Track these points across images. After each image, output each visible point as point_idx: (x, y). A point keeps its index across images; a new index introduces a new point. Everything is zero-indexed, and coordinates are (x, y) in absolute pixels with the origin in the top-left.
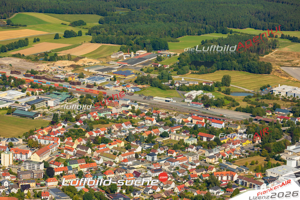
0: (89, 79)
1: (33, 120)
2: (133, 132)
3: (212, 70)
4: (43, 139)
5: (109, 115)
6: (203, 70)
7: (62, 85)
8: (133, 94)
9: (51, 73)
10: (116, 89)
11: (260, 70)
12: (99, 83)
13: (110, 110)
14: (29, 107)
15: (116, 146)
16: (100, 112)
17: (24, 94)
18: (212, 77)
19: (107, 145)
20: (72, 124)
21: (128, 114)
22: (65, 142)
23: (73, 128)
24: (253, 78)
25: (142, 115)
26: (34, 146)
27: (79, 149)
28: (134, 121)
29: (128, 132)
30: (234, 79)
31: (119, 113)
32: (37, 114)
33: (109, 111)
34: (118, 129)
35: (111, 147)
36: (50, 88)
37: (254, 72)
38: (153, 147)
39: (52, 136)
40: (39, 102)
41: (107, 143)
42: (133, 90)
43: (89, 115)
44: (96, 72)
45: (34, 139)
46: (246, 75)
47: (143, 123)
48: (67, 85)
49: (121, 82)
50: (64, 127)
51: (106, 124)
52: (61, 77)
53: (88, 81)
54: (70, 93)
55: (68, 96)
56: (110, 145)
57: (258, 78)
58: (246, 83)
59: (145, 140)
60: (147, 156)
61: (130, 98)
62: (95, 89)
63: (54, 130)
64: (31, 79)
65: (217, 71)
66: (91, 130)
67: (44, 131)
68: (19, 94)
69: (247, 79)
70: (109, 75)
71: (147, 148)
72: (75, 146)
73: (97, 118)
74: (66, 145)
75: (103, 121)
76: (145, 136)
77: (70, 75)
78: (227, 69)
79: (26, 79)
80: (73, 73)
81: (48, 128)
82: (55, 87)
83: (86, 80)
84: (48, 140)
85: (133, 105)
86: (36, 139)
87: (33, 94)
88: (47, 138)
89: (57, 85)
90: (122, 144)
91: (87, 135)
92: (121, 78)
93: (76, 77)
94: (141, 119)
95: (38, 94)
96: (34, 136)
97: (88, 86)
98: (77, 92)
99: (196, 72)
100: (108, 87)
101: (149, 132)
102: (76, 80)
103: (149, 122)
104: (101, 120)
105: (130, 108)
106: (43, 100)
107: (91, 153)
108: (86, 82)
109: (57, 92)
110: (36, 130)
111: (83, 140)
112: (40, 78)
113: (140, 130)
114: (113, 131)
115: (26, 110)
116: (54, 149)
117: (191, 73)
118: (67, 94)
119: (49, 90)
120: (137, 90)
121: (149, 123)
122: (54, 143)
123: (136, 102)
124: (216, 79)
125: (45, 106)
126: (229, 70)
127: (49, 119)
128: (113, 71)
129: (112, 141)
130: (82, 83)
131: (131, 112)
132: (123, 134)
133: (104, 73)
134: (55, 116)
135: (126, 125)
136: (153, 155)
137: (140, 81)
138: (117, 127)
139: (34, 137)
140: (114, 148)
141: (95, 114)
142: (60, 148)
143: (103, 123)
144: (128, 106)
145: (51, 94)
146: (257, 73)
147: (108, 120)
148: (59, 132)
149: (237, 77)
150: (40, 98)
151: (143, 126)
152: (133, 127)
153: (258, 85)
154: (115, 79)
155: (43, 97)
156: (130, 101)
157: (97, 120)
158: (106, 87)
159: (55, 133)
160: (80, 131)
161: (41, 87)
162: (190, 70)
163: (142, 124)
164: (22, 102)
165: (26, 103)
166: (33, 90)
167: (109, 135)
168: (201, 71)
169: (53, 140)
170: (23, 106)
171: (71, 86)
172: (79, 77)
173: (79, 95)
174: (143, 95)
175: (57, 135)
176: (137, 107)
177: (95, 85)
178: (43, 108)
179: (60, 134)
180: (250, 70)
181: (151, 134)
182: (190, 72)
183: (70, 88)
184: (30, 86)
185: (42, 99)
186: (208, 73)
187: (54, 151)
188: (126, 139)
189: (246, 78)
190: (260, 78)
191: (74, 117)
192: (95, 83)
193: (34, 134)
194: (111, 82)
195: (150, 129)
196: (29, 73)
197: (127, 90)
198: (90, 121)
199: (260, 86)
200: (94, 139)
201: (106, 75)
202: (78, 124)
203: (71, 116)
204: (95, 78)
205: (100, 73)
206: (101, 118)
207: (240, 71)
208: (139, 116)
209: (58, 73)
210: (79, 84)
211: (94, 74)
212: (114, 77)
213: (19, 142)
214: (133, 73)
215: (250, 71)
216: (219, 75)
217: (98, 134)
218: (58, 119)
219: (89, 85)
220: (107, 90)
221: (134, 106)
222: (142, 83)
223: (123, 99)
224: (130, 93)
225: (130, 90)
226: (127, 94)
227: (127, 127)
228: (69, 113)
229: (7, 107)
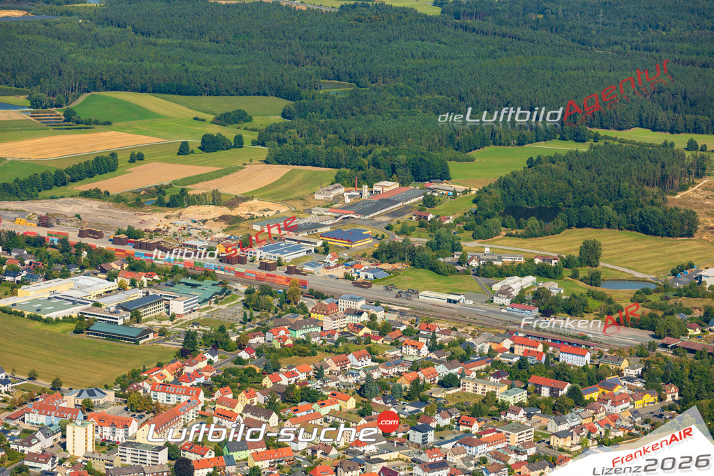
0: (264, 250)
1: (136, 346)
2: (376, 375)
3: (555, 229)
4: (163, 391)
5: (315, 335)
6: (534, 229)
7: (203, 264)
8: (370, 285)
9: (175, 235)
10: (330, 272)
11: (670, 227)
12: (288, 258)
13: (317, 323)
14: (127, 316)
15: (336, 407)
16: (294, 327)
17: (113, 285)
18: (556, 243)
19: (316, 406)
20: (229, 356)
21: (361, 333)
22: (214, 398)
23: (233, 366)
24: (654, 247)
25: (394, 335)
26: (143, 408)
27: (249, 415)
28: (375, 349)
29: (363, 375)
30: (608, 250)
31: (339, 330)
32: (145, 333)
33: (316, 326)
34: (339, 368)
35: (324, 411)
36: (175, 270)
37: (656, 232)
38: (423, 410)
39: (184, 384)
40: (150, 305)
41: (314, 401)
42: (371, 276)
43: (269, 336)
45: (141, 391)
46: (636, 240)
47: (397, 353)
48: (213, 264)
49: (340, 256)
50: (210, 362)
51: (310, 355)
52: (198, 244)
53: (264, 254)
54: (221, 283)
55: (219, 289)
56: (323, 405)
57: (664, 246)
58: (636, 258)
59: (405, 394)
60: (410, 432)
61: (363, 295)
62: (280, 272)
63: (188, 370)
64: (129, 249)
65: (567, 230)
66: (275, 370)
67: (165, 371)
68: (101, 286)
69: (640, 250)
70: (312, 240)
71: (410, 412)
72: (239, 409)
73: (289, 342)
74: (217, 406)
75: (303, 349)
76: (405, 383)
77: (219, 241)
78: (590, 227)
79: (117, 250)
80: (227, 236)
81: (174, 365)
82: (185, 269)
83: (259, 253)
84: (175, 393)
85: (372, 311)
86: (145, 392)
87: (133, 284)
88: (172, 388)
89: (189, 263)
90: (351, 404)
91: (267, 382)
92: (342, 248)
94: (392, 344)
95: (145, 285)
96: (141, 384)
97: (265, 266)
98: (238, 281)
99: (517, 232)
100: (311, 269)
101: (412, 376)
103: (412, 351)
104: (298, 346)
105: (365, 317)
106: (159, 300)
107: (277, 424)
108: (258, 256)
109: (189, 280)
110: (144, 371)
111: (258, 393)
112: (149, 247)
113: (392, 371)
114: (326, 372)
115: (120, 322)
116: (191, 415)
117: (507, 235)
118: (214, 285)
119: (172, 275)
120: (380, 275)
121: (411, 353)
122: (189, 401)
123: (378, 304)
124: (566, 249)
125: (164, 312)
126: (596, 228)
127: (176, 345)
128: (321, 231)
129: (326, 397)
130: (249, 258)
131: (369, 326)
132: (351, 380)
133: (300, 235)
134: (190, 337)
135: (358, 359)
136: (424, 429)
137: (385, 254)
138: (336, 363)
139: (141, 388)
140: (332, 413)
141: (282, 333)
142: (203, 413)
143: (302, 354)
144: (360, 314)
145: (177, 285)
146: (662, 236)
147: (315, 346)
148: (201, 375)
149: (616, 244)
150: (151, 293)
151: (398, 361)
152: (374, 364)
153: (666, 263)
154: (326, 249)
155: (159, 293)
156: (363, 302)
157: (289, 346)
158: (307, 268)
159: (190, 377)
160: (251, 372)
161: (153, 269)
162: (503, 229)
163: (396, 357)
164: (110, 303)
165: (119, 306)
166: (134, 275)
167: (319, 382)
168: (529, 229)
169: (187, 394)
170: (111, 313)
171: (223, 265)
173: (243, 289)
175: (195, 383)
176: (380, 315)
177: (279, 263)
178: (160, 319)
179: (202, 380)
180: (646, 226)
181: (418, 379)
182: (505, 233)
183: (222, 270)
184: (126, 266)
185: (155, 296)
186: (547, 234)
187: (191, 419)
188: (359, 392)
189: (636, 247)
190: (670, 247)
191: (234, 339)
192: (279, 258)
193: (140, 379)
194: (316, 257)
195: (415, 367)
196: (123, 236)
197: (356, 275)
198: (273, 350)
199: (671, 266)
200: (283, 390)
201: (306, 239)
202: (244, 355)
203: (227, 337)
204: (278, 246)
205: (291, 235)
206: (297, 342)
207: (622, 230)
208: (388, 336)
209: (190, 235)
210: (241, 260)
211: (275, 238)
212: (324, 245)
213: (106, 398)
214: (368, 236)
215: (645, 230)
216: (572, 241)
217: (293, 379)
218: (195, 344)
219: (266, 263)
220: (310, 276)
221: (375, 312)
222: (390, 259)
223: (348, 296)
224: (363, 283)
225: (362, 275)
226: (357, 284)
227: (360, 364)
228: (222, 329)
229: (75, 316)
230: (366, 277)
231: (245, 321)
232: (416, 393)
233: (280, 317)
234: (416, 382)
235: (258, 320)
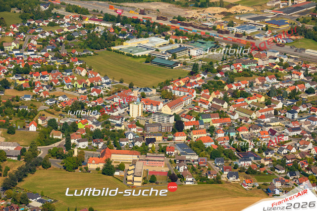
0: (238, 28)
1: (171, 69)
2: (277, 87)
4: (178, 90)
5: (253, 67)
7: (209, 34)
8: (284, 46)
9: (200, 20)
10: (267, 39)
12: (249, 32)
13: (256, 62)
14: (170, 55)
15: (255, 101)
16: (244, 64)
17: (167, 42)
19: (246, 100)
20: (212, 75)
21: (275, 67)
22: (201, 94)
23: (213, 80)
25: (289, 68)
26: (168, 98)
27: (215, 103)
28: (279, 75)
29: (270, 86)
31: (265, 66)
32: (176, 64)
33: (254, 63)
34: (261, 83)
35: (249, 102)
36: (196, 36)
38: (295, 103)
39: (188, 87)
40: (181, 51)
41: (246, 97)
42: (285, 41)
43: (232, 67)
44: (248, 20)
45: (169, 90)
47: (290, 77)
48: (214, 34)
49: (273, 32)
50: (203, 78)
51: (249, 76)
52: (209, 24)
53: (238, 30)
54: (215, 42)
55: (214, 45)
56: (249, 99)
59: (288, 96)
60: (287, 113)
61: (279, 50)
62: (244, 38)
63: (192, 81)
64: (178, 26)
66: (231, 83)
67: (181, 81)
68: (161, 42)
70: (261, 24)
71: (289, 104)
72: (210, 99)
73: (241, 70)
74: (202, 98)
75: (247, 74)
76: (289, 91)
77: (219, 23)
79: (172, 26)
80: (223, 21)
81: (186, 79)
82: (200, 36)
83: (235, 29)
84: (183, 91)
85: (282, 58)
86: (171, 90)
87: (176, 42)
88: (182, 89)
89: (203, 33)
90: (263, 99)
91: (226, 88)
92: (274, 28)
93: (225, 25)
94: (288, 73)
95: (182, 42)
96: (169, 87)
97: (237, 35)
98: (224, 42)
100: (258, 38)
101: (293, 88)
102: (224, 28)
104: (244, 72)
105: (278, 60)
106: (186, 49)
107: (227, 107)
108: (235, 31)
109: (202, 41)
110: (172, 81)
111: (220, 93)
112: (186, 25)
113: (285, 85)
114: (255, 84)
115: (167, 58)
116: (188, 101)
118: (212, 43)
119: (194, 39)
120: (289, 41)
121: (295, 77)
122: (188, 95)
123: (285, 54)
125: (187, 55)
127: (189, 70)
128: (266, 20)
129: (252, 96)
130: (231, 31)
131: (278, 64)
132: (265, 88)
133: (256, 22)
134: (195, 66)
135: (270, 79)
136: (293, 112)
138: (260, 81)
139: (169, 88)
140: (253, 103)
141: (238, 66)
142: (194, 101)
143: (246, 76)
144: (275, 58)
145: (195, 43)
147: (252, 72)
148: (197, 84)
150: (182, 46)
151: (289, 81)
152: (278, 82)
154: (267, 29)
155: (186, 46)
156: (278, 53)
157: (240, 72)
158: (256, 37)
159: (192, 84)
160: (220, 83)
161: (187, 35)
163: (289, 78)
164: (163, 50)
165: (168, 51)
166: (177, 37)
167: (250, 89)
169: (188, 92)
170: (163, 54)
171: (218, 34)
172: (228, 26)
173: (225, 45)
174: (294, 47)
175: (194, 87)
176: (285, 59)
177: (244, 34)
178: (185, 57)
179: (197, 86)
181: (295, 89)
183: (217, 36)
184: (174, 33)
185: (184, 47)
187: (188, 103)
188: (268, 94)
191: (216, 68)
192: (244, 32)
193: (169, 85)
194: (262, 32)
195: (296, 83)
196: (176, 20)
197: (278, 41)
198: (232, 73)
200: (232, 92)
201: (258, 24)
202: (219, 75)
203: (213, 67)
204: (245, 26)
205: (252, 22)
206: (244, 70)
208: (286, 69)
209: (206, 20)
210: (227, 32)
211: (245, 23)
212: (266, 26)
213: (152, 92)
214: (287, 23)
217: (239, 87)
218: (197, 69)
219: (238, 34)
220: (257, 40)
221: (283, 58)
222: (295, 34)
223: (272, 50)
224: (281, 44)
225: (281, 41)
226: (278, 45)
227: (270, 81)
228: (211, 63)
229: (147, 55)
230: (283, 42)
231: (223, 60)
232: (294, 96)
233: (239, 58)
234: (294, 91)
235: (229, 60)
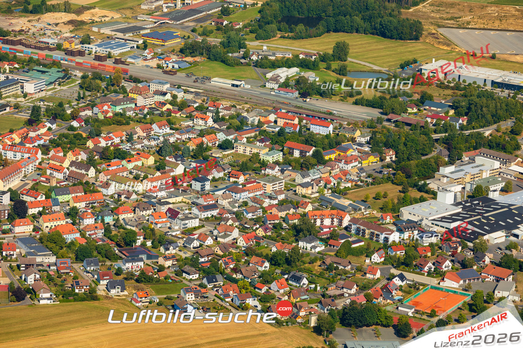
0: (99, 46)
2: (172, 140)
3: (317, 33)
4: (11, 150)
5: (130, 109)
6: (301, 33)
7: (51, 56)
8: (175, 73)
9: (34, 34)
10: (147, 63)
11: (402, 33)
12: (116, 52)
13: (133, 100)
15: (139, 163)
16: (115, 104)
18: (317, 44)
19: (124, 162)
20: (65, 124)
21: (165, 109)
22: (49, 156)
23: (66, 132)
24: (389, 47)
25: (189, 110)
27: (73, 169)
28: (174, 120)
29: (162, 139)
30: (355, 49)
31: (148, 106)
32: (3, 107)
33: (131, 103)
34: (145, 134)
35: (130, 166)
36: (31, 61)
37: (391, 36)
39: (28, 145)
40: (9, 86)
41: (123, 158)
42: (176, 66)
43: (96, 110)
44: (114, 33)
46: (377, 42)
47: (190, 123)
48: (60, 56)
49: (156, 51)
50: (50, 129)
51: (125, 124)
52: (50, 41)
53: (98, 49)
54: (64, 70)
55: (61, 75)
56: (129, 161)
57: (397, 47)
58: (375, 55)
59: (192, 154)
60: (193, 182)
61: (169, 80)
62: (109, 63)
63: (32, 134)
65: (326, 34)
66: (97, 136)
67: (14, 136)
69: (379, 49)
70: (135, 39)
71: (194, 168)
72: (66, 164)
73: (110, 114)
74: (51, 162)
75: (120, 120)
76: (192, 146)
77: (66, 39)
78: (343, 32)
80: (73, 35)
81: (22, 131)
82: (38, 60)
84: (19, 152)
85: (174, 92)
88: (18, 148)
89: (42, 55)
90: (151, 161)
91: (90, 144)
92: (157, 45)
93: (77, 41)
94: (187, 117)
95: (8, 71)
97: (98, 58)
98: (77, 69)
99: (288, 35)
100: (132, 61)
101: (198, 141)
102: (76, 46)
103: (201, 122)
104: (116, 118)
105: (168, 97)
106: (16, 82)
107: (94, 175)
108: (94, 50)
109: (41, 68)
111: (82, 153)
112: (12, 43)
113: (184, 137)
114: (135, 137)
116: (30, 168)
117: (281, 37)
118: (58, 72)
119: (28, 65)
120: (183, 65)
121: (200, 124)
122: (29, 158)
123: (179, 87)
124: (324, 48)
125: (19, 92)
126: (348, 33)
127: (25, 116)
128: (142, 32)
129: (133, 156)
130: (87, 52)
131: (170, 104)
132: (153, 143)
133: (127, 35)
134: (35, 110)
135: (160, 127)
136: (203, 180)
137: (189, 49)
138: (143, 131)
140: (136, 167)
141: (106, 108)
142: (40, 167)
143: (119, 123)
144: (164, 94)
145: (31, 72)
146: (396, 39)
147: (129, 118)
148: (41, 139)
149: (361, 44)
150: (10, 78)
151: (189, 130)
152: (172, 131)
153: (397, 59)
154: (145, 46)
155: (16, 77)
156: (168, 86)
157: (110, 117)
158: (129, 60)
159: (32, 140)
160: (78, 137)
161: (15, 59)
162: (278, 32)
163: (189, 126)
167: (129, 145)
168: (297, 33)
169: (29, 152)
171: (67, 57)
172: (82, 43)
173: (79, 74)
174: (193, 75)
175: (36, 144)
176: (181, 96)
177: (109, 56)
178: (16, 96)
179: (42, 142)
180: (384, 32)
181: (202, 143)
182: (279, 36)
183: (66, 61)
185: (13, 80)
186: (311, 37)
187: (30, 171)
188: (158, 152)
189: (376, 47)
190: (401, 48)
191: (69, 112)
192: (109, 52)
194: (137, 52)
195: (202, 134)
197: (166, 65)
198: (97, 120)
199: (401, 62)
200: (101, 150)
201: (131, 39)
202: (75, 124)
203: (64, 110)
204: (110, 43)
205: (120, 35)
206: (116, 114)
207: (367, 34)
208: (184, 111)
209: (45, 34)
210: (81, 53)
211: (108, 37)
212: (144, 43)
214: (177, 37)
215: (384, 35)
216: (330, 42)
217: (110, 142)
218: (39, 115)
219: (99, 56)
220: (131, 66)
221: (176, 93)
222: (192, 54)
223: (157, 81)
224: (170, 71)
225: (170, 66)
226: (166, 72)
227: (160, 131)
228: (61, 105)
230: (173, 67)
231: (79, 99)
232: (200, 153)
233: (105, 96)
234: (200, 146)
235: (89, 98)
